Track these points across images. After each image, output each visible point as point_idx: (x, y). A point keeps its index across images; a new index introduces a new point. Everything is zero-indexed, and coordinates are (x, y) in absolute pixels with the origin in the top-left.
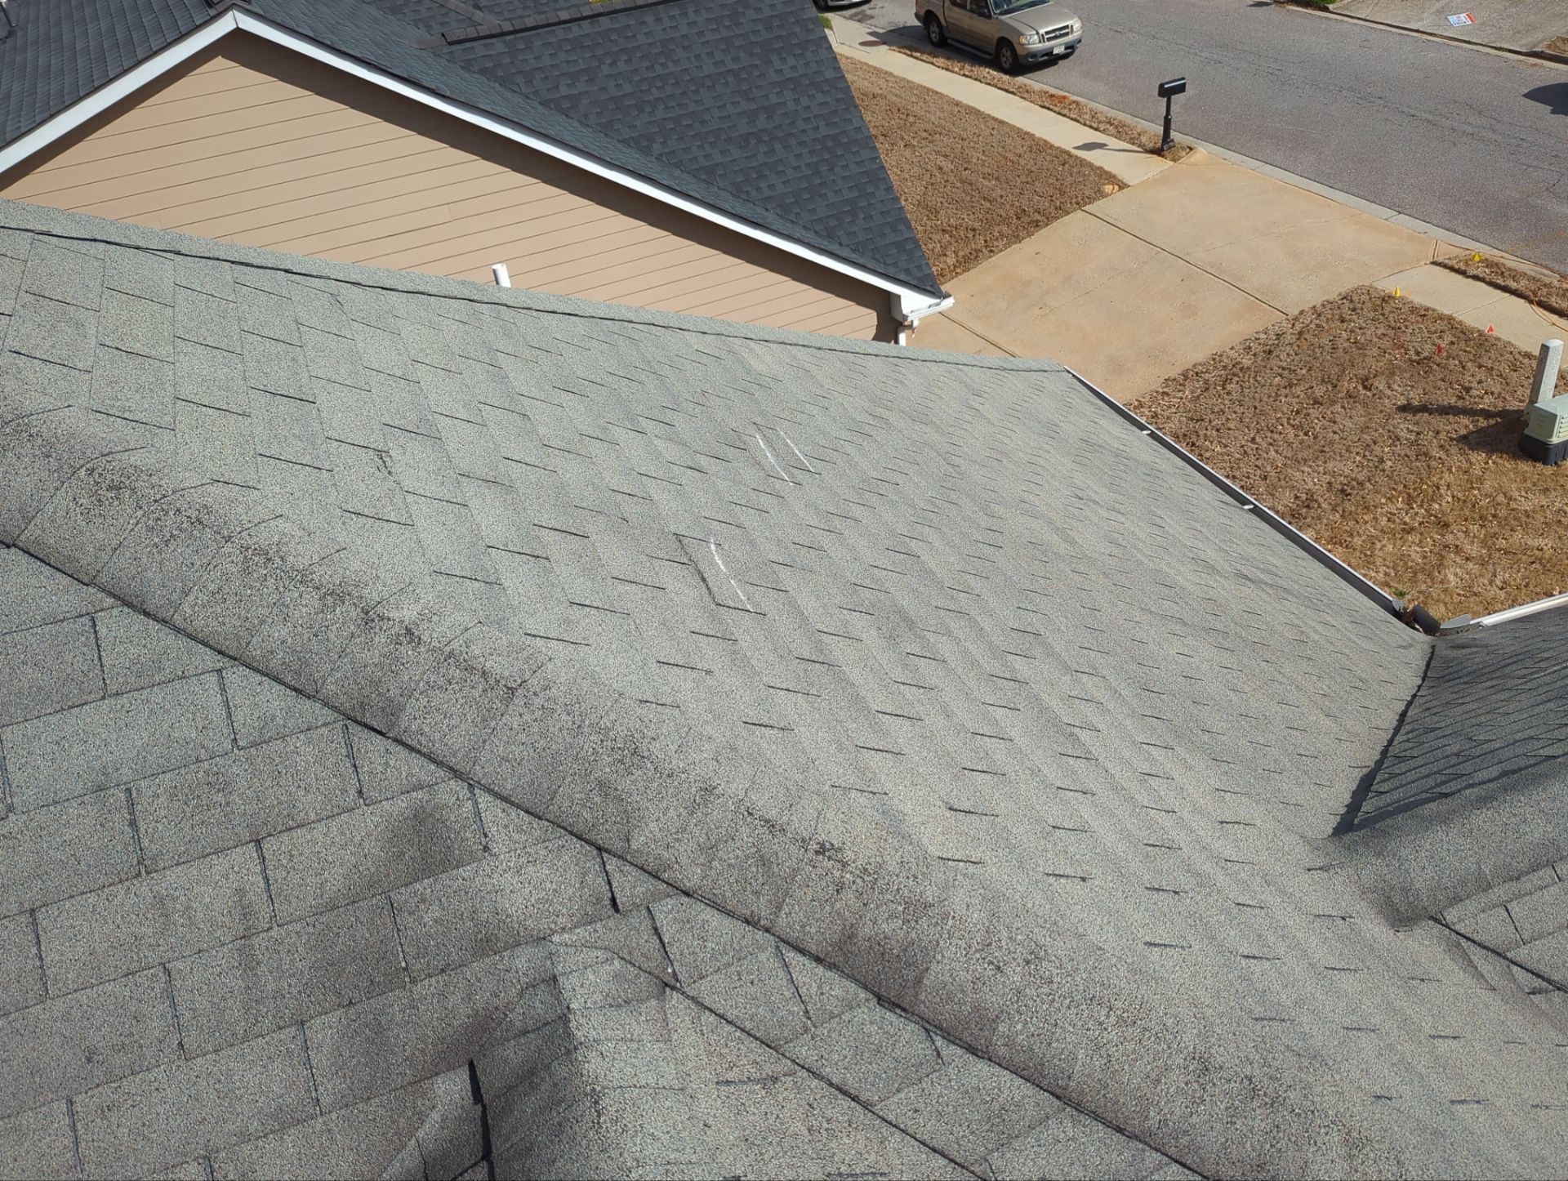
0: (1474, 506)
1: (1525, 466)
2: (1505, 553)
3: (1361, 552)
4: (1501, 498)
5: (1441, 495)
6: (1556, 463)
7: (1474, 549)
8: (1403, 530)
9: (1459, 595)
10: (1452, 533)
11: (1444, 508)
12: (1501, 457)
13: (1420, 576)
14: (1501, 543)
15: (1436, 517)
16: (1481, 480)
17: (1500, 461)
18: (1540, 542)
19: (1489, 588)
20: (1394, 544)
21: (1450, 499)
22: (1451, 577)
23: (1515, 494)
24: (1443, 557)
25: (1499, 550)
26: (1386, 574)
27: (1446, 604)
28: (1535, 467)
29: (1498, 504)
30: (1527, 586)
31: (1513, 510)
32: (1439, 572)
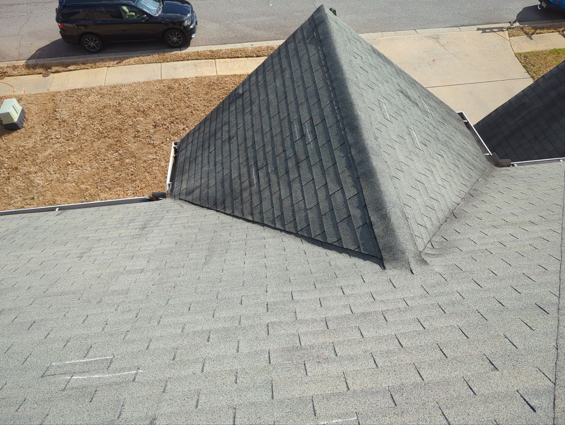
16: (8, 147)
23: (23, 144)
26: (20, 197)
32: (34, 183)
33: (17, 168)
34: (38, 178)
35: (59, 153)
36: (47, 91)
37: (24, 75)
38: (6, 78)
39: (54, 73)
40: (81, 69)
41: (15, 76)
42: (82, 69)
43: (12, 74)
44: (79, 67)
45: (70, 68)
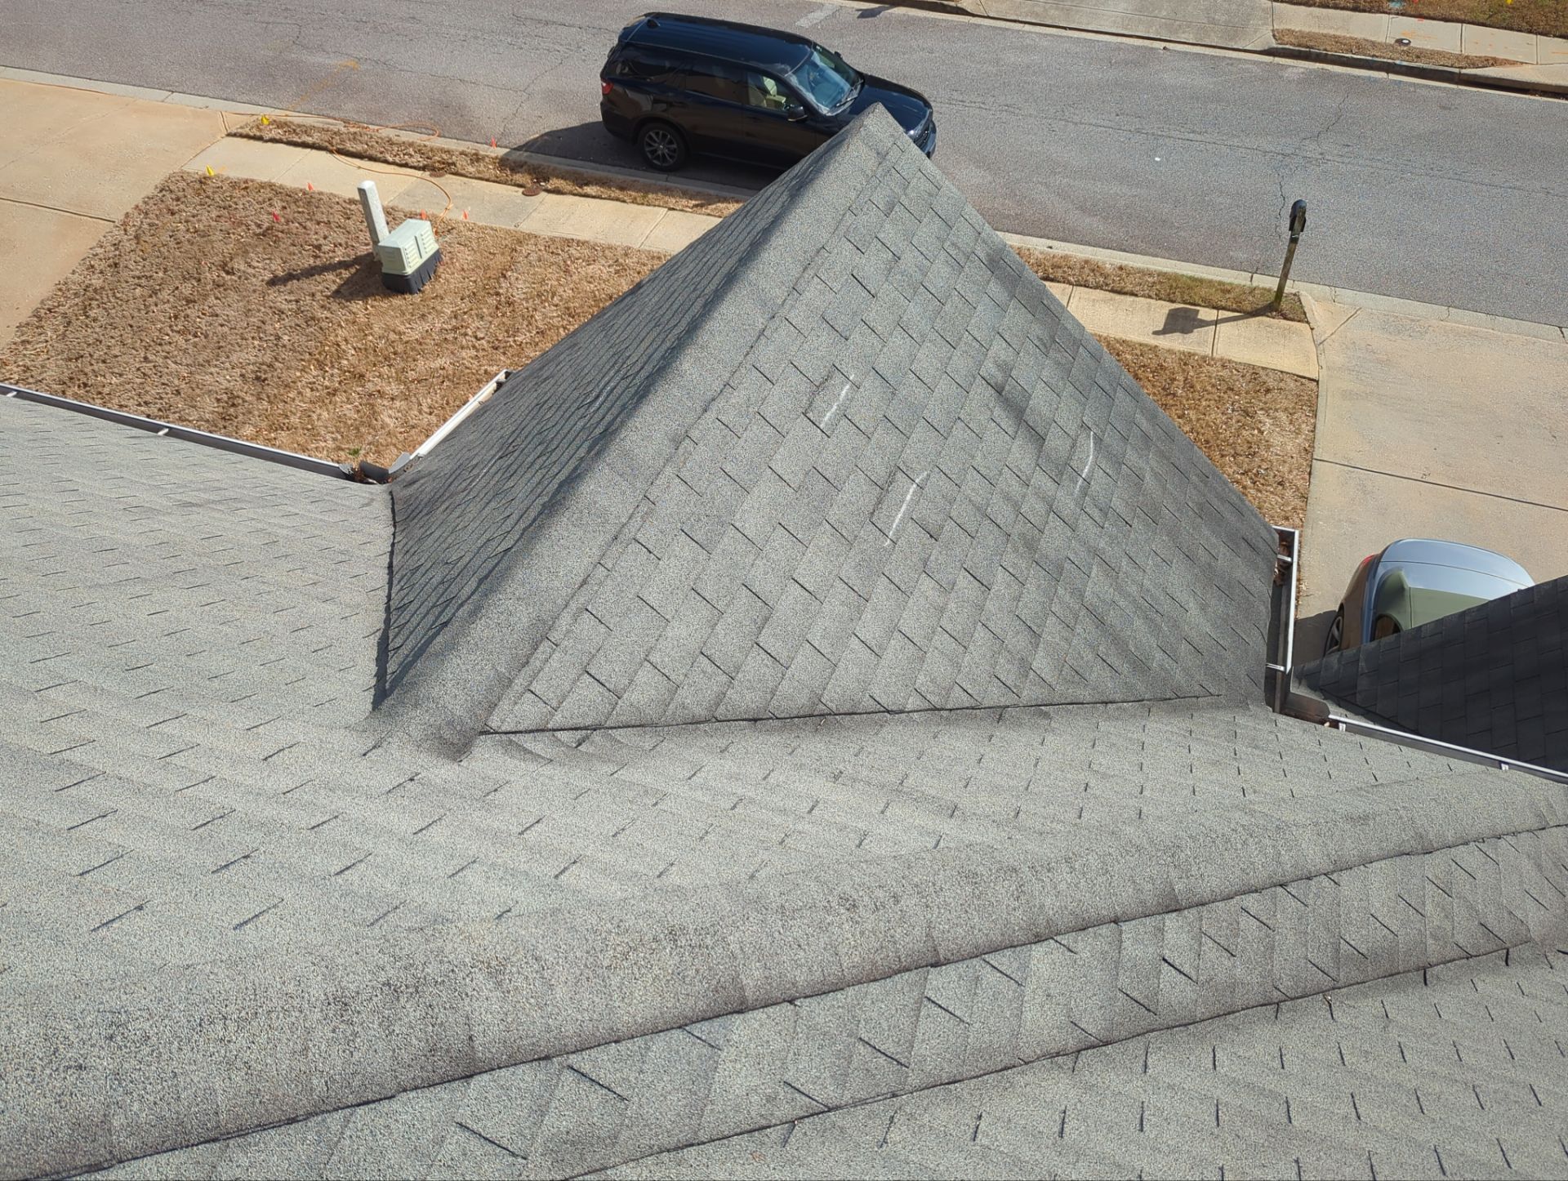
0: (375, 351)
1: (397, 301)
2: (419, 382)
3: (303, 429)
4: (393, 336)
5: (344, 351)
6: (419, 290)
7: (393, 389)
8: (329, 394)
9: (401, 433)
10: (369, 381)
11: (353, 362)
12: (375, 300)
13: (363, 430)
14: (412, 375)
15: (349, 372)
16: (369, 326)
17: (375, 303)
18: (440, 362)
19: (421, 417)
20: (327, 410)
21: (353, 352)
22: (387, 420)
23: (402, 328)
24: (372, 406)
25: (413, 381)
26: (334, 439)
27: (395, 445)
28: (405, 299)
29: (393, 342)
30: (448, 404)
31: (407, 342)
32: (376, 420)
33: (362, 376)
34: (390, 412)
35: (462, 371)
36: (512, 228)
37: (487, 180)
38: (448, 176)
39: (549, 191)
40: (610, 198)
41: (467, 177)
42: (612, 200)
43: (463, 172)
44: (605, 192)
45: (588, 190)
